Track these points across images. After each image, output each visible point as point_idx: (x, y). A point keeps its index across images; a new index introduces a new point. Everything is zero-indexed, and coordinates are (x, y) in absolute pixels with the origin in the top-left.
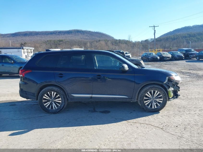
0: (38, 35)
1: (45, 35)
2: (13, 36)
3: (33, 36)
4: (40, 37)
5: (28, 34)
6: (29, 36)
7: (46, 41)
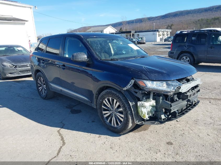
0: (189, 14)
1: (198, 14)
2: (163, 18)
3: (183, 16)
4: (191, 17)
5: (178, 14)
6: (179, 16)
7: (197, 21)
